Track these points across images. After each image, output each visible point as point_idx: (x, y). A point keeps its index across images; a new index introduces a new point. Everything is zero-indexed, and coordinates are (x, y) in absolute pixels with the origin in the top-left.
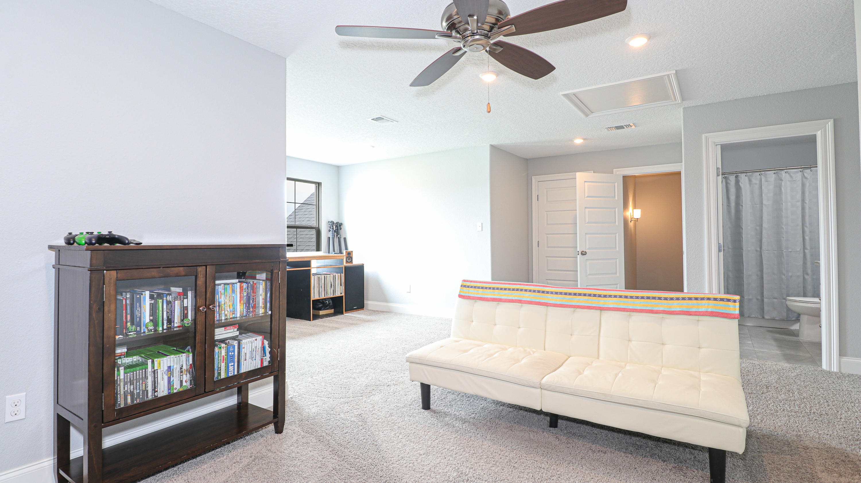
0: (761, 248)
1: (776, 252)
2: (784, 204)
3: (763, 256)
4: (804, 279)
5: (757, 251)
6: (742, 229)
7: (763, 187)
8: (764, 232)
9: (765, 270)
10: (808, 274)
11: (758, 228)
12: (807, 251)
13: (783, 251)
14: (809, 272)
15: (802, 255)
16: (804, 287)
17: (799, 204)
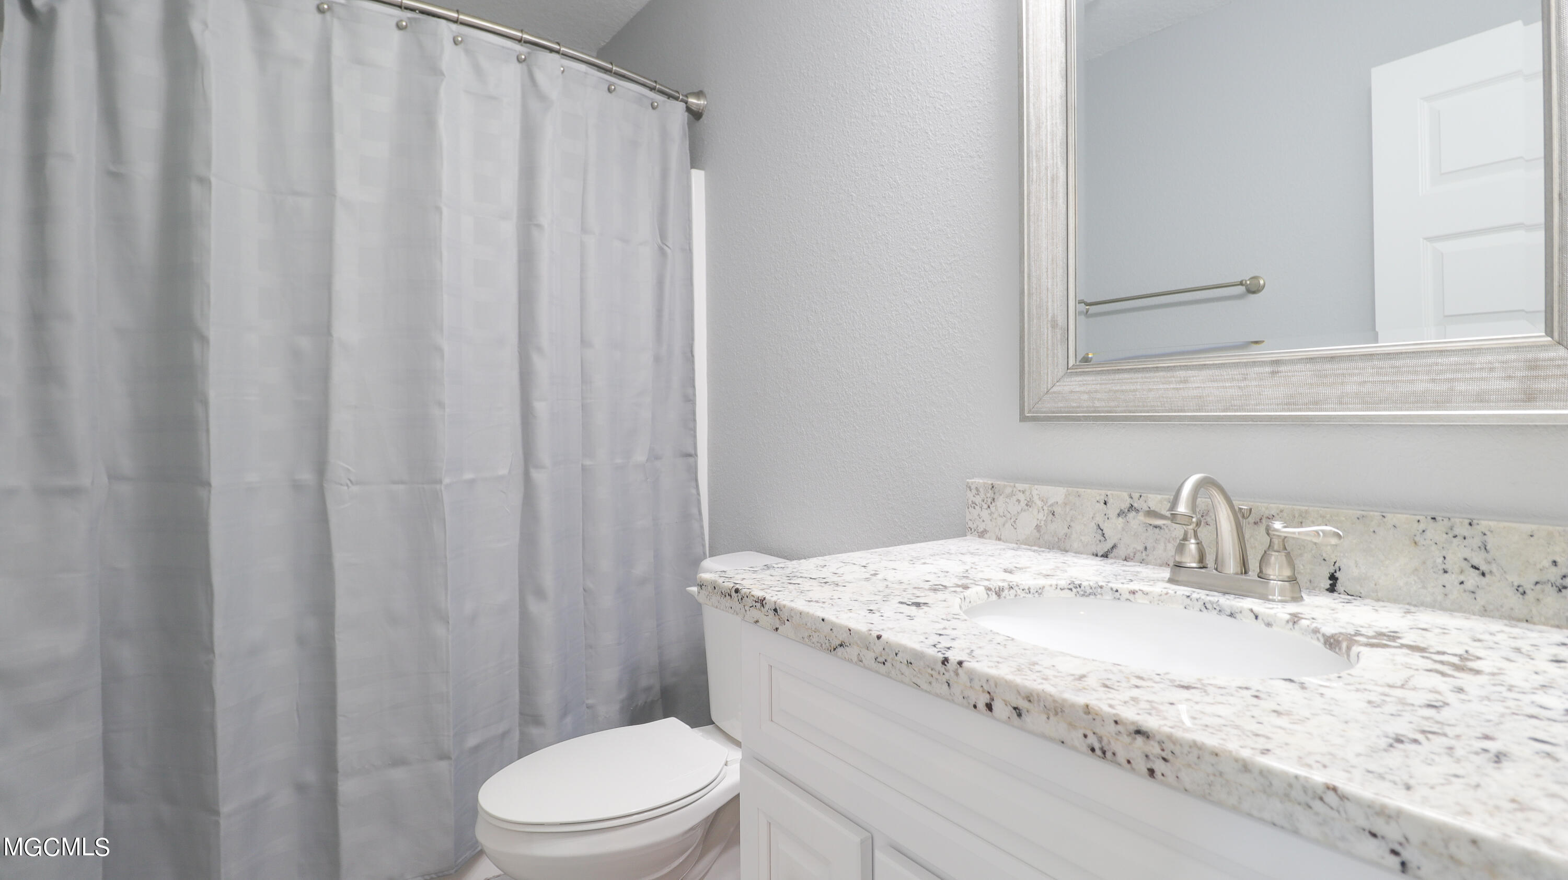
0: (321, 467)
1: (402, 487)
2: (445, 210)
3: (334, 519)
4: (525, 616)
5: (297, 487)
6: (204, 340)
7: (338, 93)
8: (341, 370)
9: (344, 607)
10: (540, 594)
11: (305, 343)
12: (540, 477)
13: (440, 482)
14: (548, 579)
15: (515, 498)
16: (527, 690)
17: (508, 230)
